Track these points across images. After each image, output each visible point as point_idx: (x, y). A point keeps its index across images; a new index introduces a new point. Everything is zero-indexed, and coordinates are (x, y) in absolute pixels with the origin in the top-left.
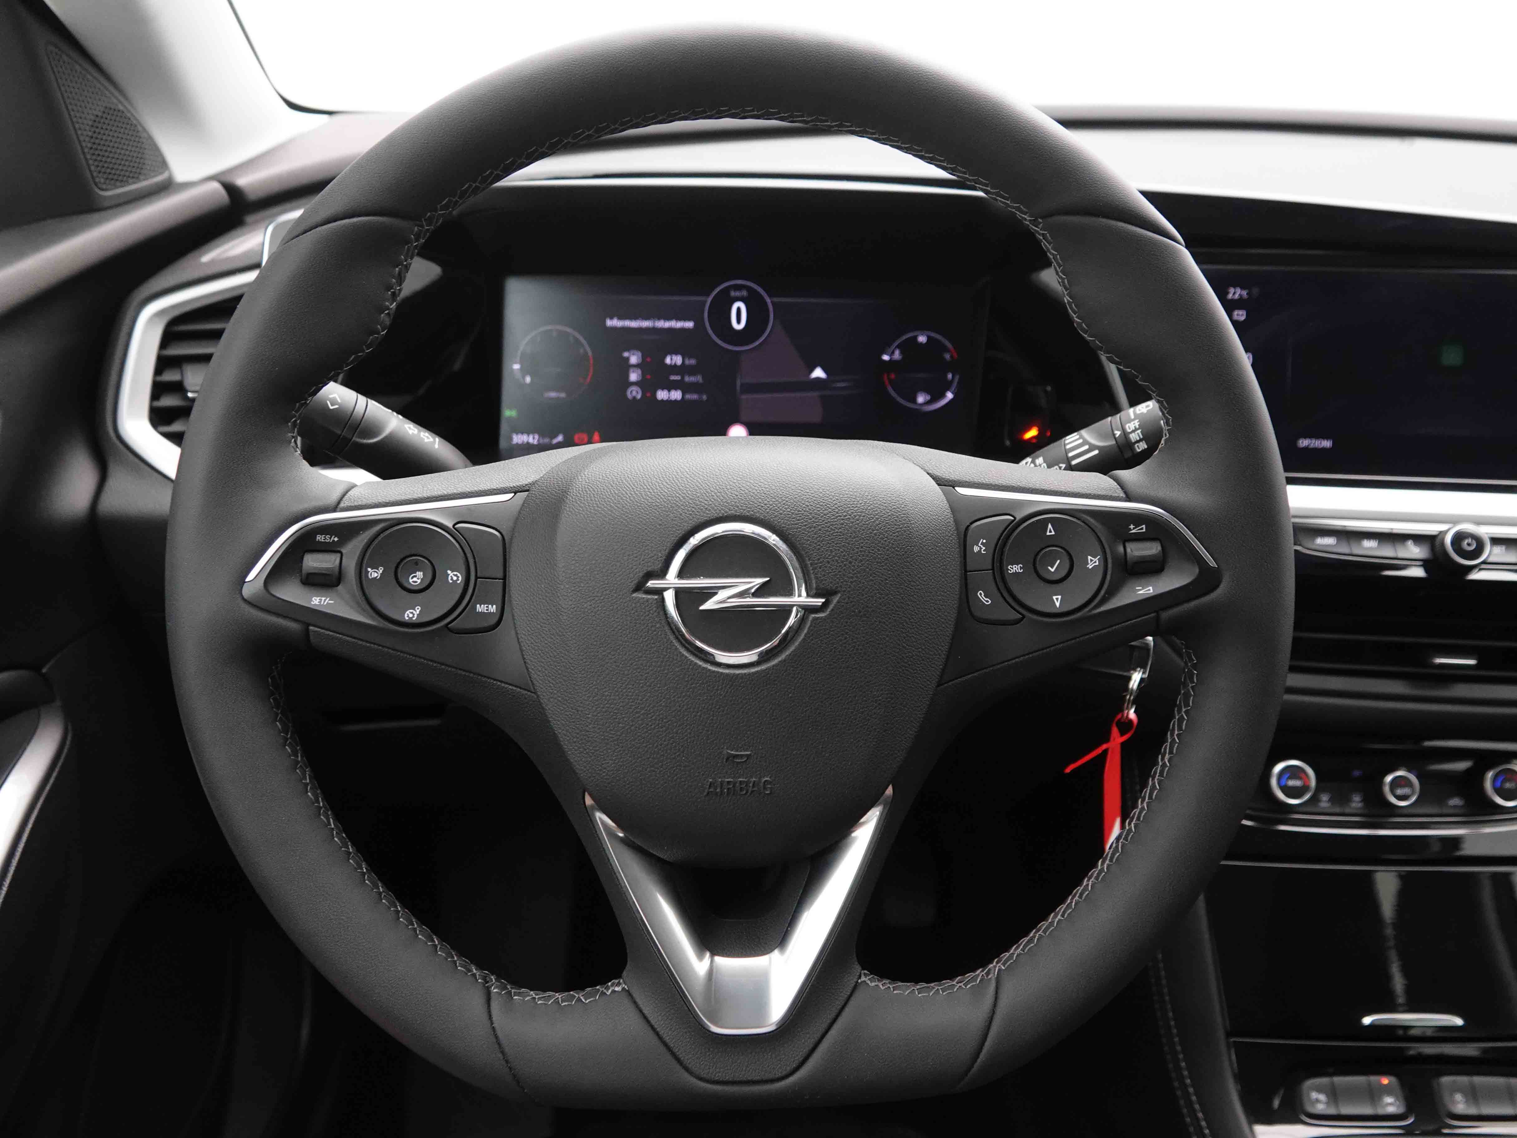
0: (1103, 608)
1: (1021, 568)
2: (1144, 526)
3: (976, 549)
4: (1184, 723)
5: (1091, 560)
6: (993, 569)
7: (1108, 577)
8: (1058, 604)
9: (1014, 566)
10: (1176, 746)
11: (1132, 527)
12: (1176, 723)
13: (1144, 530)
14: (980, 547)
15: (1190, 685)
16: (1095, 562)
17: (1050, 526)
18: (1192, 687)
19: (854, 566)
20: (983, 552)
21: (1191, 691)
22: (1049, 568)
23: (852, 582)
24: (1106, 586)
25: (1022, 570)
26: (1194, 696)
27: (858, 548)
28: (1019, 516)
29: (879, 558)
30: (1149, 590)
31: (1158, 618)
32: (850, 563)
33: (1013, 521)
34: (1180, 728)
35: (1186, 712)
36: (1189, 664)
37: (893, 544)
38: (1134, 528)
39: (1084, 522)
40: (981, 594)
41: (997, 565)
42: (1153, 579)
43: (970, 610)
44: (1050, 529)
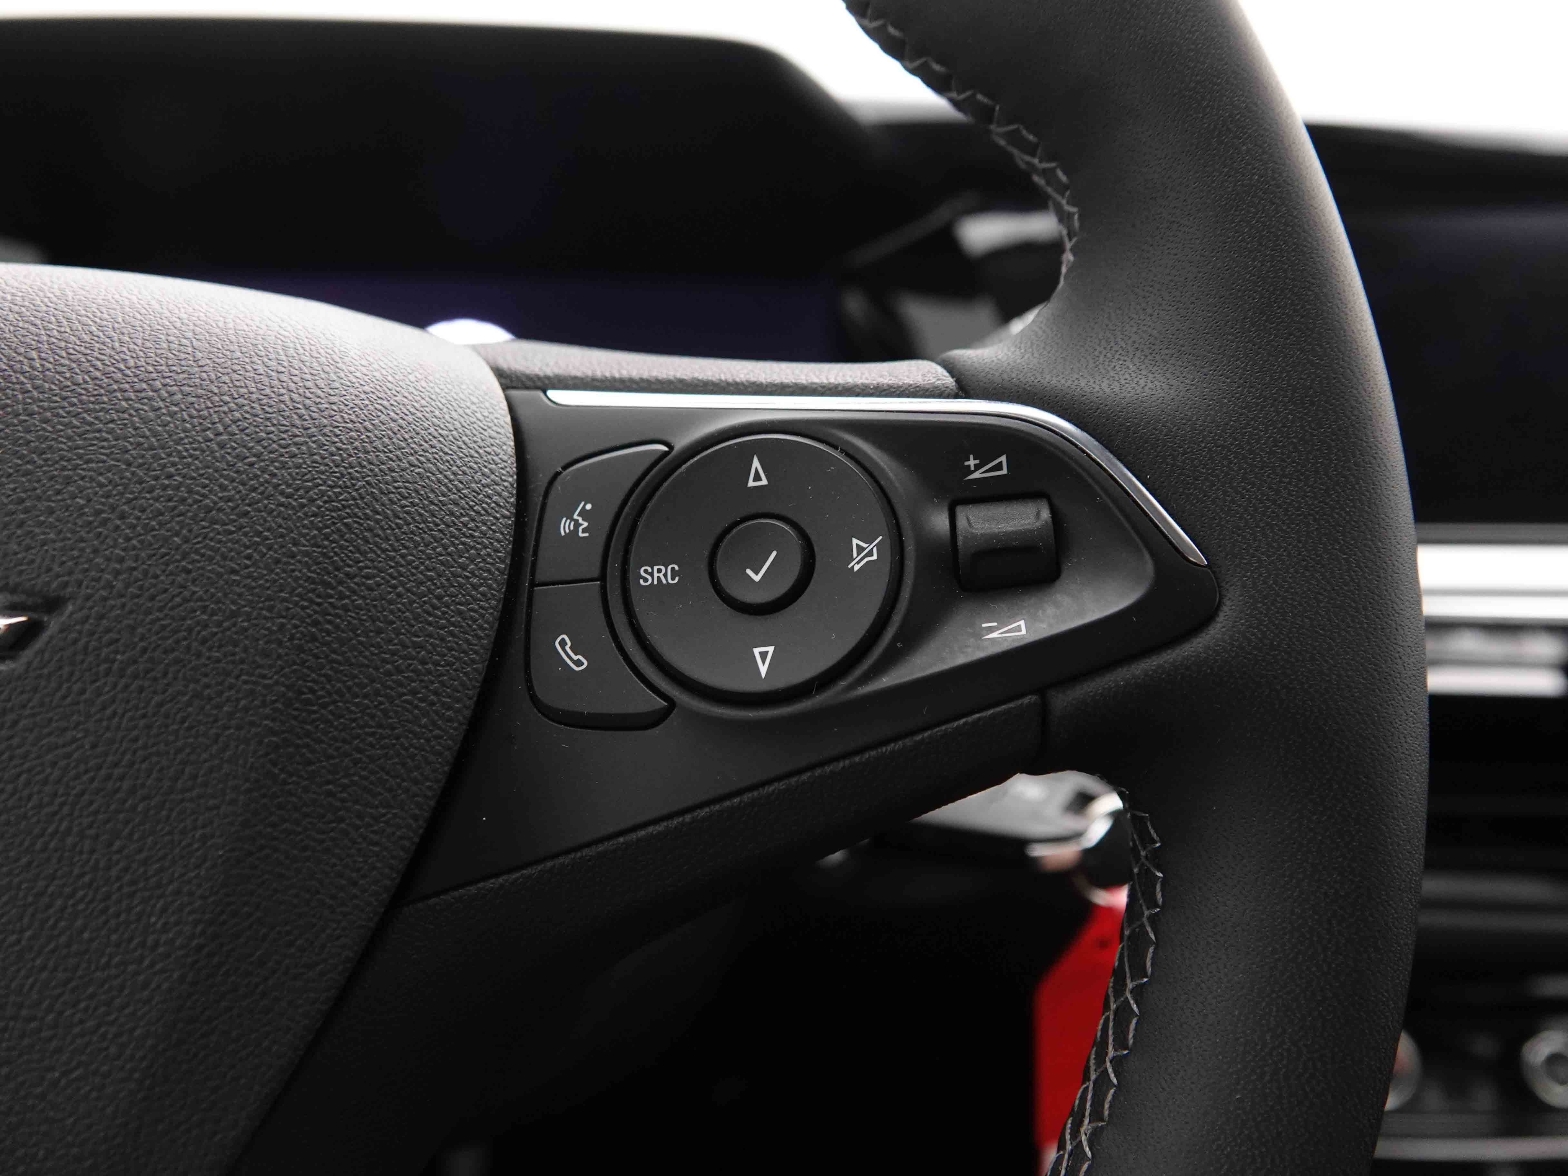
0: (886, 681)
1: (674, 574)
2: (1003, 459)
3: (566, 526)
4: (1132, 1026)
5: (860, 549)
6: (603, 578)
7: (906, 594)
8: (763, 669)
9: (656, 568)
10: (1110, 1097)
11: (972, 462)
12: (1111, 1024)
13: (1004, 471)
14: (576, 521)
15: (1147, 913)
16: (870, 554)
17: (756, 463)
18: (1153, 919)
19: (133, 527)
20: (581, 535)
21: (1149, 929)
22: (749, 572)
23: (117, 573)
24: (897, 619)
25: (677, 579)
26: (1157, 945)
27: (156, 478)
28: (681, 443)
29: (220, 510)
30: (1018, 629)
31: (1044, 708)
32: (123, 516)
33: (666, 454)
34: (1120, 1042)
35: (1138, 992)
36: (1143, 853)
37: (273, 475)
38: (978, 467)
39: (848, 455)
40: (563, 643)
41: (614, 566)
42: (1031, 601)
43: (530, 688)
44: (757, 470)
